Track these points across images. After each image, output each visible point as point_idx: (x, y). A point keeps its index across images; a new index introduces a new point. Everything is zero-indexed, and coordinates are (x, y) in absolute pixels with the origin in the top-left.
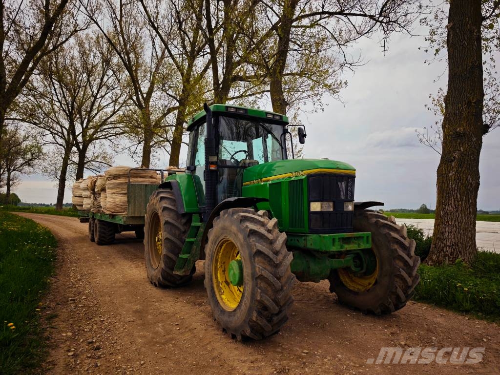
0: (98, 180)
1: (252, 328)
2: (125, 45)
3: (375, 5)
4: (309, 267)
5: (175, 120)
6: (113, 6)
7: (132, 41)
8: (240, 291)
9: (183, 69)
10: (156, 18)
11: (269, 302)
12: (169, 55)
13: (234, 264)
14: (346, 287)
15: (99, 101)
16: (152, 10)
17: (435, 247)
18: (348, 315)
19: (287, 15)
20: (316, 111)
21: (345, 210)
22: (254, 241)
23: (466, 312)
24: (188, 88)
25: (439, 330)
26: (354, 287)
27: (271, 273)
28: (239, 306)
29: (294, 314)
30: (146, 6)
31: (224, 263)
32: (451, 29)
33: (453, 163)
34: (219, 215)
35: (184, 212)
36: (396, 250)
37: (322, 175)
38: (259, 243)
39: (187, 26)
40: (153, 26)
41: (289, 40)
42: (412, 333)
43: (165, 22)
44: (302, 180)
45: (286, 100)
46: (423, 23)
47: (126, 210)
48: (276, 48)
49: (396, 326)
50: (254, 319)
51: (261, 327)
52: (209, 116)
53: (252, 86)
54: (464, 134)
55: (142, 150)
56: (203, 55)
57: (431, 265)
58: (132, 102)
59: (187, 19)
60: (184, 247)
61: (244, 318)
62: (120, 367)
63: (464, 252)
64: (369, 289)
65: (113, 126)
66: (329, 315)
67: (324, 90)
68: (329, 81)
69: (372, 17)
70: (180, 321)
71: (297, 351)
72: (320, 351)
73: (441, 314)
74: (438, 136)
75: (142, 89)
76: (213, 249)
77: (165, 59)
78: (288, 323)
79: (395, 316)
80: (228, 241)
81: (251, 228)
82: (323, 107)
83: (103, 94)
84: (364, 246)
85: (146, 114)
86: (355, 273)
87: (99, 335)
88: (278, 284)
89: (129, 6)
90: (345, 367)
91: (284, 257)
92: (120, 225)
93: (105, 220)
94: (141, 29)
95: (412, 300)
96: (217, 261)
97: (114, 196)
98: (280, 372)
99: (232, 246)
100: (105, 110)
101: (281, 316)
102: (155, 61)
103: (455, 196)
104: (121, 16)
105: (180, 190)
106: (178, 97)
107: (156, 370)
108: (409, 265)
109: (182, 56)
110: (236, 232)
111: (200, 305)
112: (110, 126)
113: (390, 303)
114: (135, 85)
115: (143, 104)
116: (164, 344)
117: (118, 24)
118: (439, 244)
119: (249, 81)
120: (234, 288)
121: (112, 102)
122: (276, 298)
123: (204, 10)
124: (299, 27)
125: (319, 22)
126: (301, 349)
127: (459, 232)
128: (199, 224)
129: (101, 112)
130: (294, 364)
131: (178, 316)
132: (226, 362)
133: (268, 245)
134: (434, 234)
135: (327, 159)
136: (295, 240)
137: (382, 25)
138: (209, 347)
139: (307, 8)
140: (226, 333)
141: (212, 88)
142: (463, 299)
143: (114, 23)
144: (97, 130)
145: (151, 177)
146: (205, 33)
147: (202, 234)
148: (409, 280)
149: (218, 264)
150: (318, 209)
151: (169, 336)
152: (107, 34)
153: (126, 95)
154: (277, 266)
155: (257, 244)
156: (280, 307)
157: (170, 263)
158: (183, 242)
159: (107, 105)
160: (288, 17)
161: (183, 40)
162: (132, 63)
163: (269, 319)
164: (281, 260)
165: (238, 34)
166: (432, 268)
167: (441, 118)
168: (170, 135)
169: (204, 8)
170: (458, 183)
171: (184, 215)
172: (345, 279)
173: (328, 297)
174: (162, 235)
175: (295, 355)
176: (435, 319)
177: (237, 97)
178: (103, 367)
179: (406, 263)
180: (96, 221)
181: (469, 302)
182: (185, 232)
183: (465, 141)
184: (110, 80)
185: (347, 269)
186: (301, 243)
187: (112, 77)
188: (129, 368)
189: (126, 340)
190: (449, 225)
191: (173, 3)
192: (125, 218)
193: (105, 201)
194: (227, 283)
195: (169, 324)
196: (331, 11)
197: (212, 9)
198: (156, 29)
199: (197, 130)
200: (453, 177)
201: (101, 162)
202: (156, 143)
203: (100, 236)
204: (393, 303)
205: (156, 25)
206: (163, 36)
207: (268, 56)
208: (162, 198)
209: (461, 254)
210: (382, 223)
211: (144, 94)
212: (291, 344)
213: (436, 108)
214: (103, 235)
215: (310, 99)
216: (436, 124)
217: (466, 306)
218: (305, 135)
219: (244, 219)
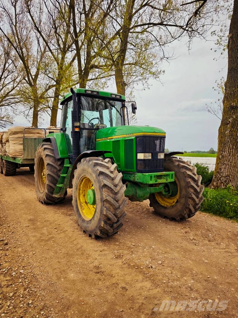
0: (4, 135)
1: (101, 231)
2: (19, 43)
3: (183, 19)
4: (137, 193)
5: (54, 94)
6: (11, 16)
7: (24, 40)
8: (94, 208)
9: (58, 60)
10: (39, 25)
11: (111, 216)
12: (49, 50)
13: (90, 192)
14: (160, 204)
15: (3, 80)
16: (36, 20)
17: (216, 177)
18: (160, 221)
19: (126, 25)
20: (144, 90)
21: (158, 158)
22: (102, 179)
23: (231, 218)
24: (61, 73)
25: (214, 230)
26: (164, 204)
27: (113, 198)
28: (93, 217)
29: (127, 220)
30: (32, 16)
31: (84, 191)
32: (231, 38)
33: (228, 125)
34: (81, 161)
35: (59, 158)
36: (189, 182)
37: (144, 137)
38: (105, 179)
39: (61, 31)
40: (38, 30)
41: (127, 42)
42: (197, 232)
43: (46, 28)
44: (132, 139)
45: (125, 82)
46: (213, 34)
47: (23, 154)
48: (119, 47)
49: (189, 227)
50: (102, 226)
51: (107, 230)
52: (75, 96)
53: (103, 72)
54: (236, 107)
55: (32, 113)
56: (72, 51)
57: (213, 189)
58: (25, 81)
59: (60, 25)
60: (59, 180)
61: (96, 225)
62: (20, 256)
63: (233, 180)
64: (173, 205)
65: (13, 97)
66: (148, 221)
67: (149, 76)
68: (154, 70)
69: (181, 27)
70: (57, 226)
71: (128, 244)
72: (142, 244)
73: (216, 219)
74: (219, 108)
75: (32, 73)
76: (77, 183)
77: (46, 53)
78: (124, 226)
79: (188, 221)
80: (86, 177)
81: (100, 170)
82: (149, 87)
83: (6, 75)
84: (170, 180)
85: (35, 90)
86: (165, 196)
87: (7, 236)
88: (117, 205)
89: (21, 16)
90: (156, 253)
91: (121, 188)
92: (19, 164)
93: (9, 160)
94: (29, 32)
95: (199, 211)
96: (79, 190)
97: (14, 145)
98: (118, 257)
99: (89, 181)
100: (7, 86)
101: (119, 223)
102: (40, 54)
103: (229, 146)
104: (16, 23)
105: (56, 143)
106: (55, 79)
107: (42, 257)
108: (197, 191)
109: (58, 51)
110: (91, 173)
111: (70, 215)
112: (11, 97)
113: (185, 214)
114: (27, 70)
115: (33, 83)
116: (47, 241)
117: (14, 28)
118: (218, 175)
119: (102, 69)
120: (91, 206)
121: (12, 81)
122: (116, 213)
123: (72, 20)
124: (134, 32)
125: (147, 30)
126: (131, 243)
127: (230, 169)
128: (69, 165)
129: (5, 88)
130: (126, 252)
131: (56, 222)
132: (85, 252)
133: (111, 181)
134: (216, 170)
135: (148, 126)
136: (128, 176)
137: (188, 33)
138: (75, 242)
139: (139, 20)
140: (86, 233)
141: (78, 72)
142: (229, 210)
143: (11, 27)
144: (2, 100)
145: (38, 133)
146: (73, 36)
147: (70, 172)
148: (197, 200)
149: (81, 191)
150: (142, 158)
151: (51, 236)
152: (7, 35)
153: (21, 77)
154: (116, 194)
155: (104, 180)
156: (118, 218)
157: (51, 190)
158: (59, 176)
159: (9, 83)
160: (126, 26)
161: (58, 40)
162: (24, 55)
163: (111, 225)
164: (119, 190)
165: (94, 37)
166: (213, 190)
167: (222, 96)
168: (51, 104)
169: (72, 18)
170: (231, 138)
171: (59, 160)
172: (159, 199)
173: (149, 209)
174: (46, 171)
175: (127, 247)
176: (212, 223)
177: (94, 79)
178: (10, 256)
179: (195, 190)
180: (4, 161)
181: (233, 212)
182: (60, 170)
183: (237, 111)
184: (10, 66)
185: (160, 193)
186: (132, 179)
187: (12, 65)
188: (26, 256)
189: (24, 238)
190: (224, 164)
191: (51, 15)
192: (22, 160)
193: (9, 148)
194: (86, 203)
195: (51, 228)
196: (155, 22)
197: (77, 20)
198: (40, 32)
199: (67, 104)
200: (228, 134)
201: (6, 121)
202: (41, 109)
203: (6, 170)
204: (187, 213)
205: (40, 29)
206: (45, 38)
207: (114, 52)
208: (45, 149)
209: (231, 182)
210: (182, 165)
211: (33, 76)
212: (125, 240)
213: (219, 89)
214: (8, 170)
215: (140, 82)
216: (219, 100)
217: (231, 214)
218: (136, 108)
219: (96, 165)
